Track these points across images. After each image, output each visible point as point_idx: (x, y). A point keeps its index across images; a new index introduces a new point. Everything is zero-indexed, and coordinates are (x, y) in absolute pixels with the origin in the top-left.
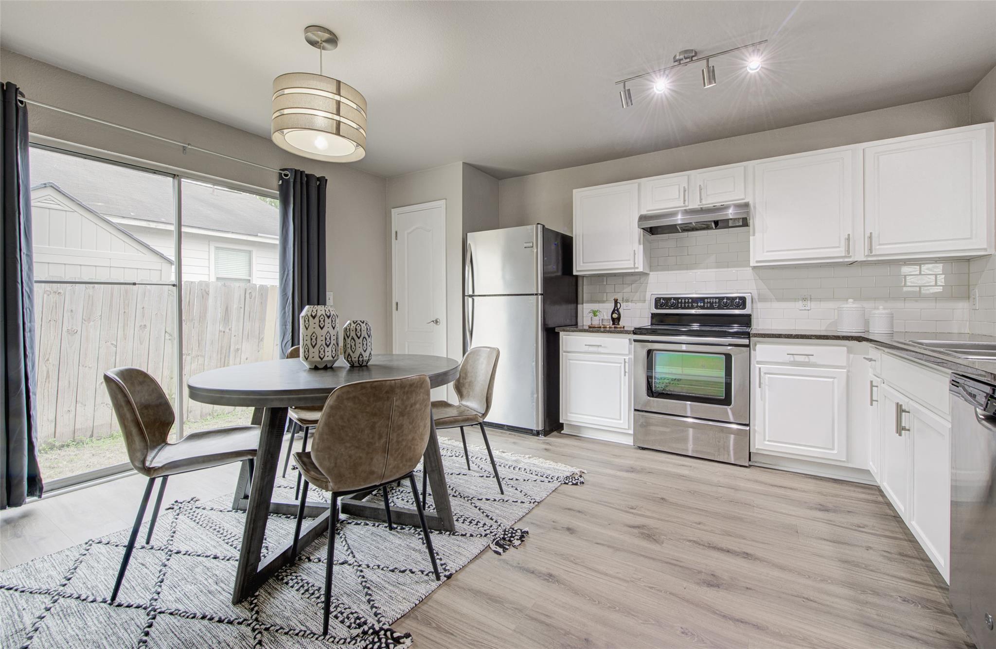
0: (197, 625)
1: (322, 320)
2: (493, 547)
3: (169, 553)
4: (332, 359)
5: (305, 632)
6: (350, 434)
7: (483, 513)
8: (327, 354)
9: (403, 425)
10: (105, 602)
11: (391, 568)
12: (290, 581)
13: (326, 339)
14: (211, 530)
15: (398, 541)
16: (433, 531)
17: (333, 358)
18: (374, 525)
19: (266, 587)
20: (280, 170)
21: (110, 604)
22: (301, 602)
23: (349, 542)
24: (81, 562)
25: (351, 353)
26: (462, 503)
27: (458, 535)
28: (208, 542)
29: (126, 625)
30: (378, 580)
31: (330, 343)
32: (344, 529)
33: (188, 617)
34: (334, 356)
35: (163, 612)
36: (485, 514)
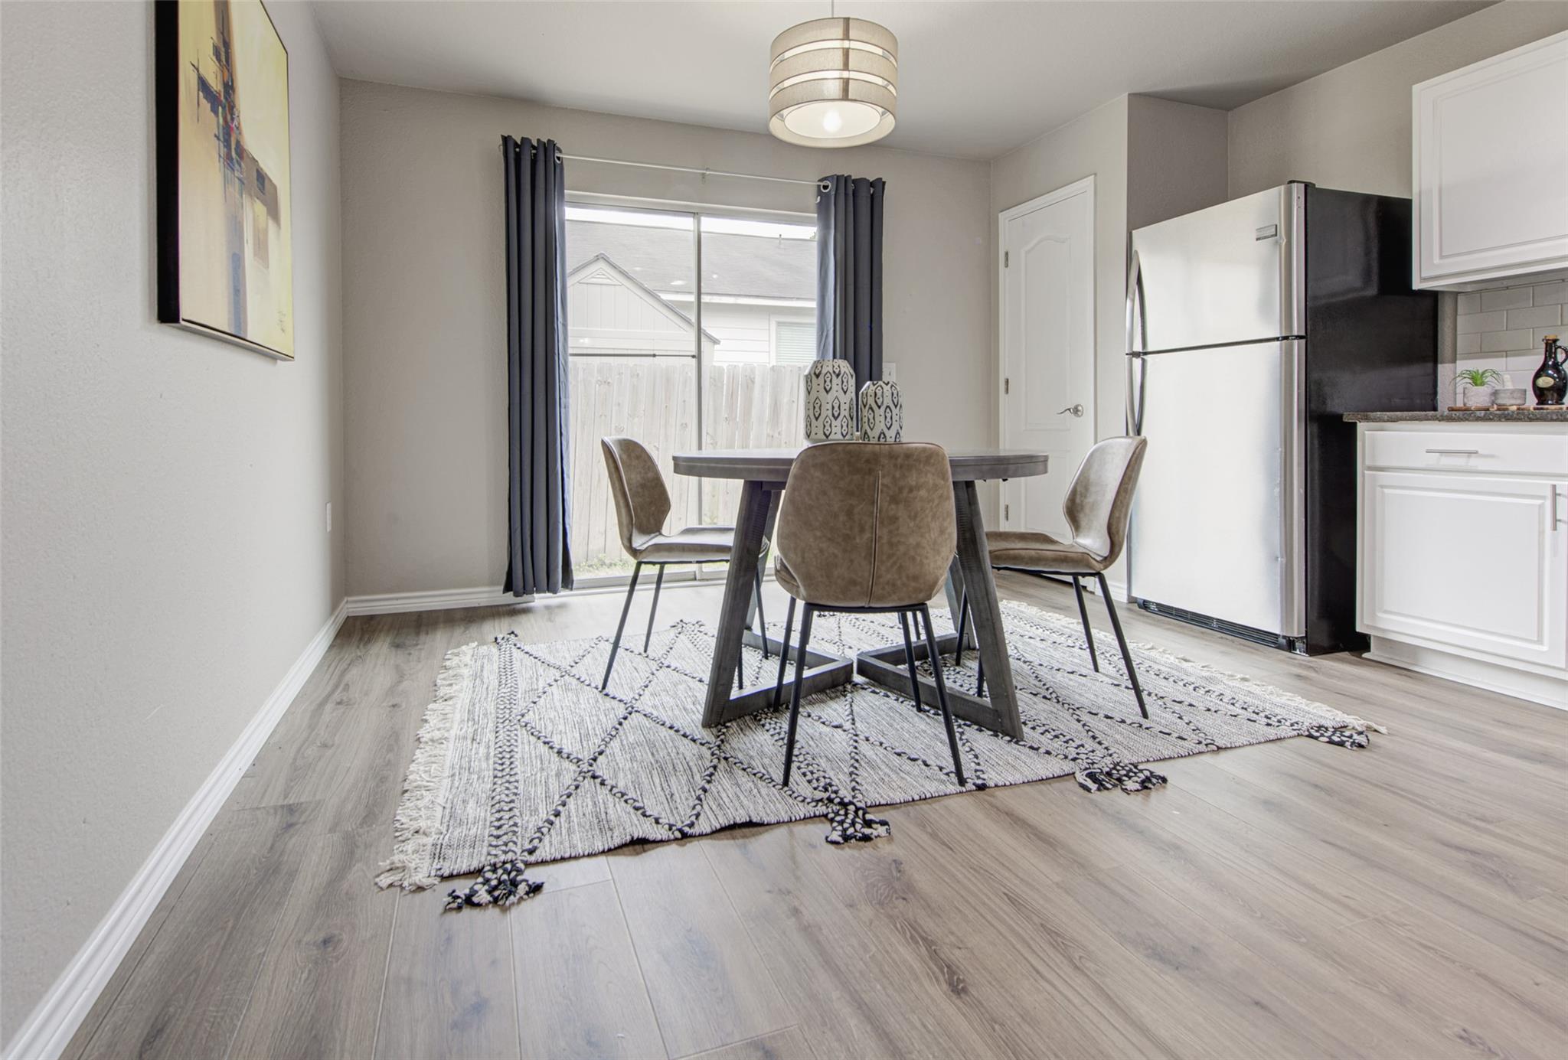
0: (664, 732)
1: (828, 380)
2: (1081, 777)
3: (660, 665)
4: (841, 437)
5: (764, 775)
6: (820, 519)
7: (1088, 731)
8: (834, 430)
9: (897, 519)
10: (597, 689)
11: (897, 751)
12: (767, 725)
13: (833, 408)
14: (705, 655)
15: (923, 726)
16: (983, 729)
17: (844, 437)
18: (897, 700)
19: (740, 722)
20: (819, 181)
21: (601, 692)
22: (771, 747)
23: (855, 707)
24: (589, 652)
25: (869, 431)
26: (1055, 710)
27: (1024, 746)
28: (698, 666)
29: (607, 711)
30: (874, 757)
31: (839, 414)
32: (855, 693)
33: (658, 723)
34: (844, 433)
35: (639, 712)
36: (1091, 734)
